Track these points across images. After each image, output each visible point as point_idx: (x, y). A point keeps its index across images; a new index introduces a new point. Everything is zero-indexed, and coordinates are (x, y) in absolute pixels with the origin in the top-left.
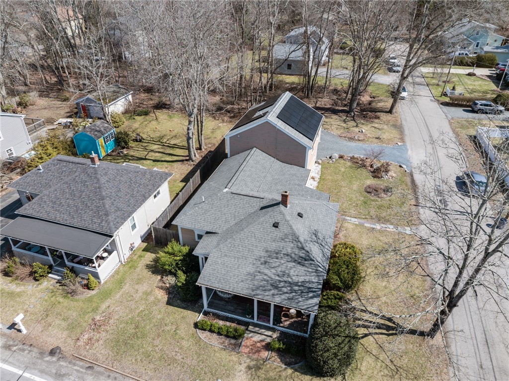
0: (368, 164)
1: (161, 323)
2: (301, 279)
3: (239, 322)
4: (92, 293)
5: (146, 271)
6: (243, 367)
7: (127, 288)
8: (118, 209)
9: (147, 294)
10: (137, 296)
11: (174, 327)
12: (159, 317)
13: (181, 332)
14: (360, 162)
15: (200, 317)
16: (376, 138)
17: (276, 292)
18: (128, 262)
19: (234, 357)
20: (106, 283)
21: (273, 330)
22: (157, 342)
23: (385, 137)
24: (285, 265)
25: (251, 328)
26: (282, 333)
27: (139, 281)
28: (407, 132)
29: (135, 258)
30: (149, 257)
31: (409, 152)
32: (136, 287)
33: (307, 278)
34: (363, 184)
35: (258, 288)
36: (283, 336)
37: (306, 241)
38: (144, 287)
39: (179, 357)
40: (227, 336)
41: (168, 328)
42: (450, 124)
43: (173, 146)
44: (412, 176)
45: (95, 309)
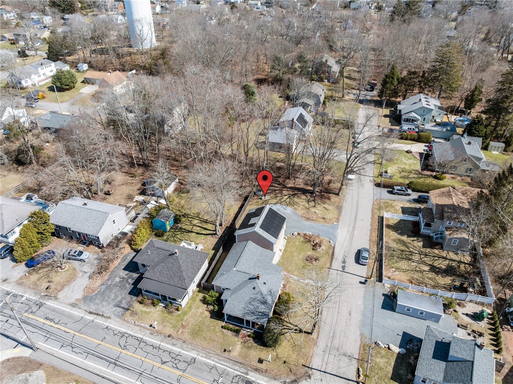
0: (312, 240)
1: (208, 326)
2: (263, 310)
3: (239, 326)
4: (180, 312)
5: (200, 302)
6: (240, 343)
7: (193, 310)
8: (189, 277)
9: (202, 313)
10: (198, 314)
11: (214, 328)
12: (208, 323)
13: (216, 330)
14: (308, 238)
15: (224, 324)
16: (323, 218)
17: (252, 315)
18: (192, 298)
19: (236, 339)
20: (184, 308)
21: (252, 330)
22: (208, 333)
23: (328, 217)
24: (256, 304)
25: (242, 329)
27: (198, 308)
28: (343, 213)
29: (195, 296)
30: (201, 295)
31: (339, 230)
32: (197, 310)
33: (264, 311)
34: (306, 255)
35: (246, 313)
36: (255, 332)
38: (200, 310)
39: (216, 339)
40: (234, 332)
41: (211, 328)
42: (373, 206)
43: (206, 222)
44: (334, 249)
45: (182, 320)
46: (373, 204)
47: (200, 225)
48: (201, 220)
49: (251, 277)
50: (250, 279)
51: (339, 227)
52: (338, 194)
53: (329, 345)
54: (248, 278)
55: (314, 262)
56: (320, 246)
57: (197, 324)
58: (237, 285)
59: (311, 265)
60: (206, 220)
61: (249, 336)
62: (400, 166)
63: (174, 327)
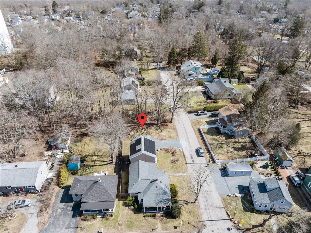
0: (170, 150)
1: (135, 219)
3: (154, 213)
4: (113, 217)
5: (123, 207)
6: (158, 222)
7: (121, 213)
9: (128, 213)
10: (126, 214)
11: (139, 219)
12: (134, 218)
13: (141, 219)
14: (167, 150)
15: (144, 214)
16: (170, 137)
17: (161, 203)
19: (156, 220)
20: (115, 213)
21: (162, 212)
22: (137, 223)
23: (172, 136)
24: (161, 195)
25: (157, 213)
26: (164, 212)
27: (123, 210)
28: (178, 132)
29: (117, 204)
30: (121, 202)
31: (181, 142)
33: (167, 198)
34: (170, 160)
35: (157, 203)
36: (164, 213)
37: (164, 189)
38: (125, 212)
39: (144, 225)
40: (152, 217)
41: (138, 219)
42: (191, 124)
43: (102, 157)
44: (183, 152)
45: (117, 221)
46: (191, 123)
47: (98, 160)
48: (97, 157)
49: (151, 181)
50: (151, 182)
51: (180, 139)
52: (171, 122)
53: (207, 205)
54: (149, 182)
55: (177, 163)
56: (176, 153)
57: (128, 220)
58: (145, 188)
59: (176, 165)
60: (101, 156)
61: (162, 216)
62: (195, 100)
63: (114, 227)
